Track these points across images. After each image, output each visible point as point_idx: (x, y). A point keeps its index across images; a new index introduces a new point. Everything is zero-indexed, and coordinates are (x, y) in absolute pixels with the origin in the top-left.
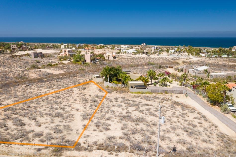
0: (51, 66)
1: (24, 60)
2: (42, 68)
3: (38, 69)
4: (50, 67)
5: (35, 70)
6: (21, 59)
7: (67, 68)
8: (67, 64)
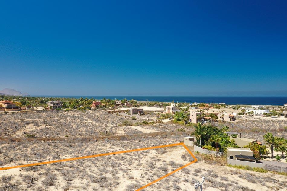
0: (146, 123)
1: (122, 116)
2: (135, 126)
3: (130, 126)
4: (145, 125)
5: (125, 127)
6: (118, 115)
7: (163, 127)
8: (166, 123)
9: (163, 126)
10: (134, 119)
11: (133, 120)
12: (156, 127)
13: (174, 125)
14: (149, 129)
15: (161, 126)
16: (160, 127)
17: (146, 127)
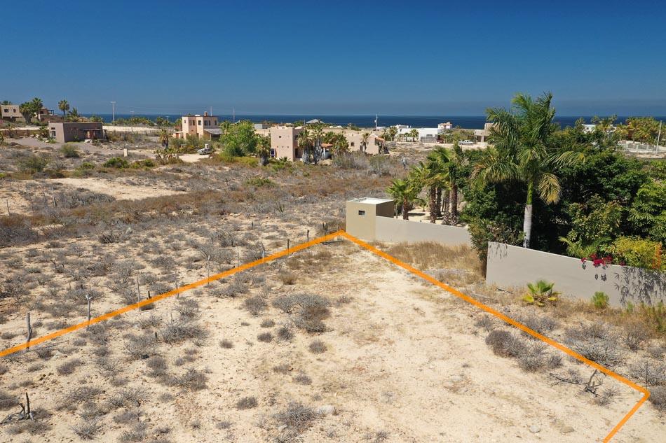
1: (20, 147)
2: (76, 176)
3: (54, 177)
4: (117, 171)
6: (7, 145)
7: (190, 176)
9: (191, 173)
10: (72, 155)
11: (68, 157)
12: (163, 176)
13: (227, 168)
14: (140, 185)
15: (180, 174)
16: (178, 178)
17: (124, 179)
